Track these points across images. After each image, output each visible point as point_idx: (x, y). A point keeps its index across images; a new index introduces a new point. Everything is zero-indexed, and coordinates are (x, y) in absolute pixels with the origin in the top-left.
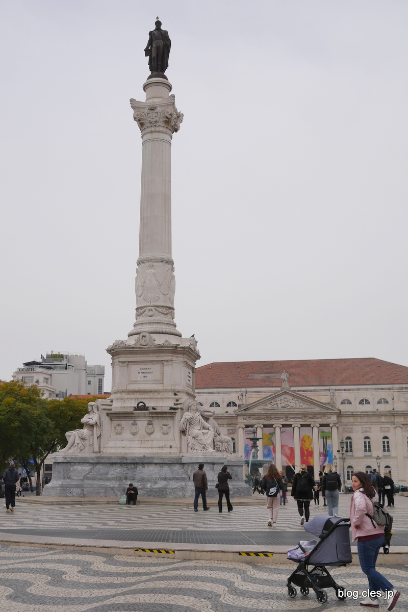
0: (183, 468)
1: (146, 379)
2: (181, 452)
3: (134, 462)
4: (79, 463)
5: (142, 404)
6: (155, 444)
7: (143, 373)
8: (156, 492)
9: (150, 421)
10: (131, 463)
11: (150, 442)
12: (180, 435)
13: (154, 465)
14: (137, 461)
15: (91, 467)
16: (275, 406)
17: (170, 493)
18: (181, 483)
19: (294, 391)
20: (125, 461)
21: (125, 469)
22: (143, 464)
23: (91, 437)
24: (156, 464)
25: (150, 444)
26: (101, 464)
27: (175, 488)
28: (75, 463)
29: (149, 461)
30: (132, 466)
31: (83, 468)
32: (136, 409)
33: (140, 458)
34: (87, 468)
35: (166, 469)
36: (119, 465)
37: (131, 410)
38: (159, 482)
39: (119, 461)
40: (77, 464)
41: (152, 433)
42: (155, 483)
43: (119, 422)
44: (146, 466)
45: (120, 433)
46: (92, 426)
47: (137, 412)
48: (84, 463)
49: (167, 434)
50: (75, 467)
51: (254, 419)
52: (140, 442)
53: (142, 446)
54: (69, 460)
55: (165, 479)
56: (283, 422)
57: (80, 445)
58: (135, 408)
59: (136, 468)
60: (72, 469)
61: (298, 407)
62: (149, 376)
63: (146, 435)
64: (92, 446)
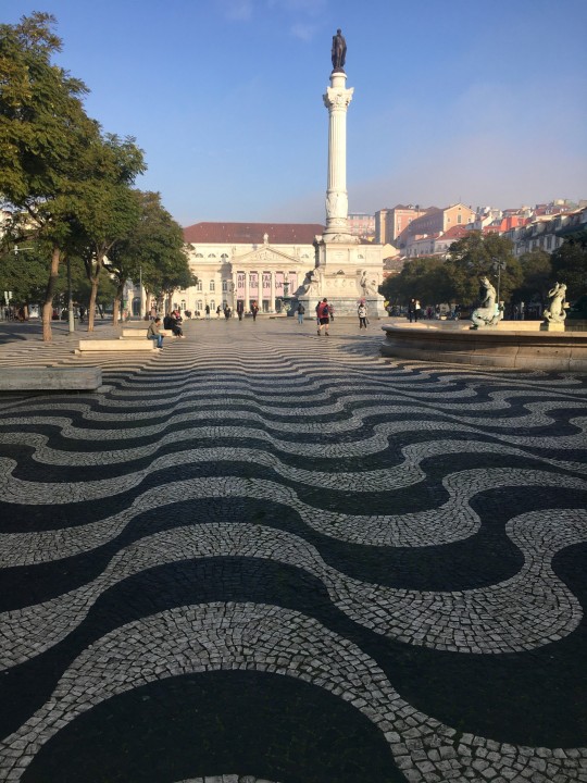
5: (341, 271)
9: (344, 280)
14: (342, 299)
16: (260, 258)
19: (273, 248)
41: (345, 285)
51: (243, 267)
56: (264, 269)
59: (341, 302)
61: (275, 259)
62: (342, 257)
63: (343, 287)
64: (317, 292)
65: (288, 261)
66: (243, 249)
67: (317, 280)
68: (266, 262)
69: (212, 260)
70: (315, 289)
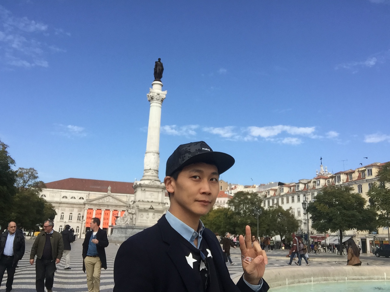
5: (152, 207)
9: (154, 213)
11: (154, 222)
16: (104, 201)
19: (113, 195)
37: (147, 209)
45: (142, 218)
51: (93, 206)
52: (150, 221)
53: (151, 223)
56: (106, 208)
61: (114, 202)
62: (153, 197)
63: (152, 219)
64: (133, 221)
65: (122, 204)
66: (94, 195)
67: (133, 213)
68: (109, 204)
69: (73, 201)
70: (131, 219)
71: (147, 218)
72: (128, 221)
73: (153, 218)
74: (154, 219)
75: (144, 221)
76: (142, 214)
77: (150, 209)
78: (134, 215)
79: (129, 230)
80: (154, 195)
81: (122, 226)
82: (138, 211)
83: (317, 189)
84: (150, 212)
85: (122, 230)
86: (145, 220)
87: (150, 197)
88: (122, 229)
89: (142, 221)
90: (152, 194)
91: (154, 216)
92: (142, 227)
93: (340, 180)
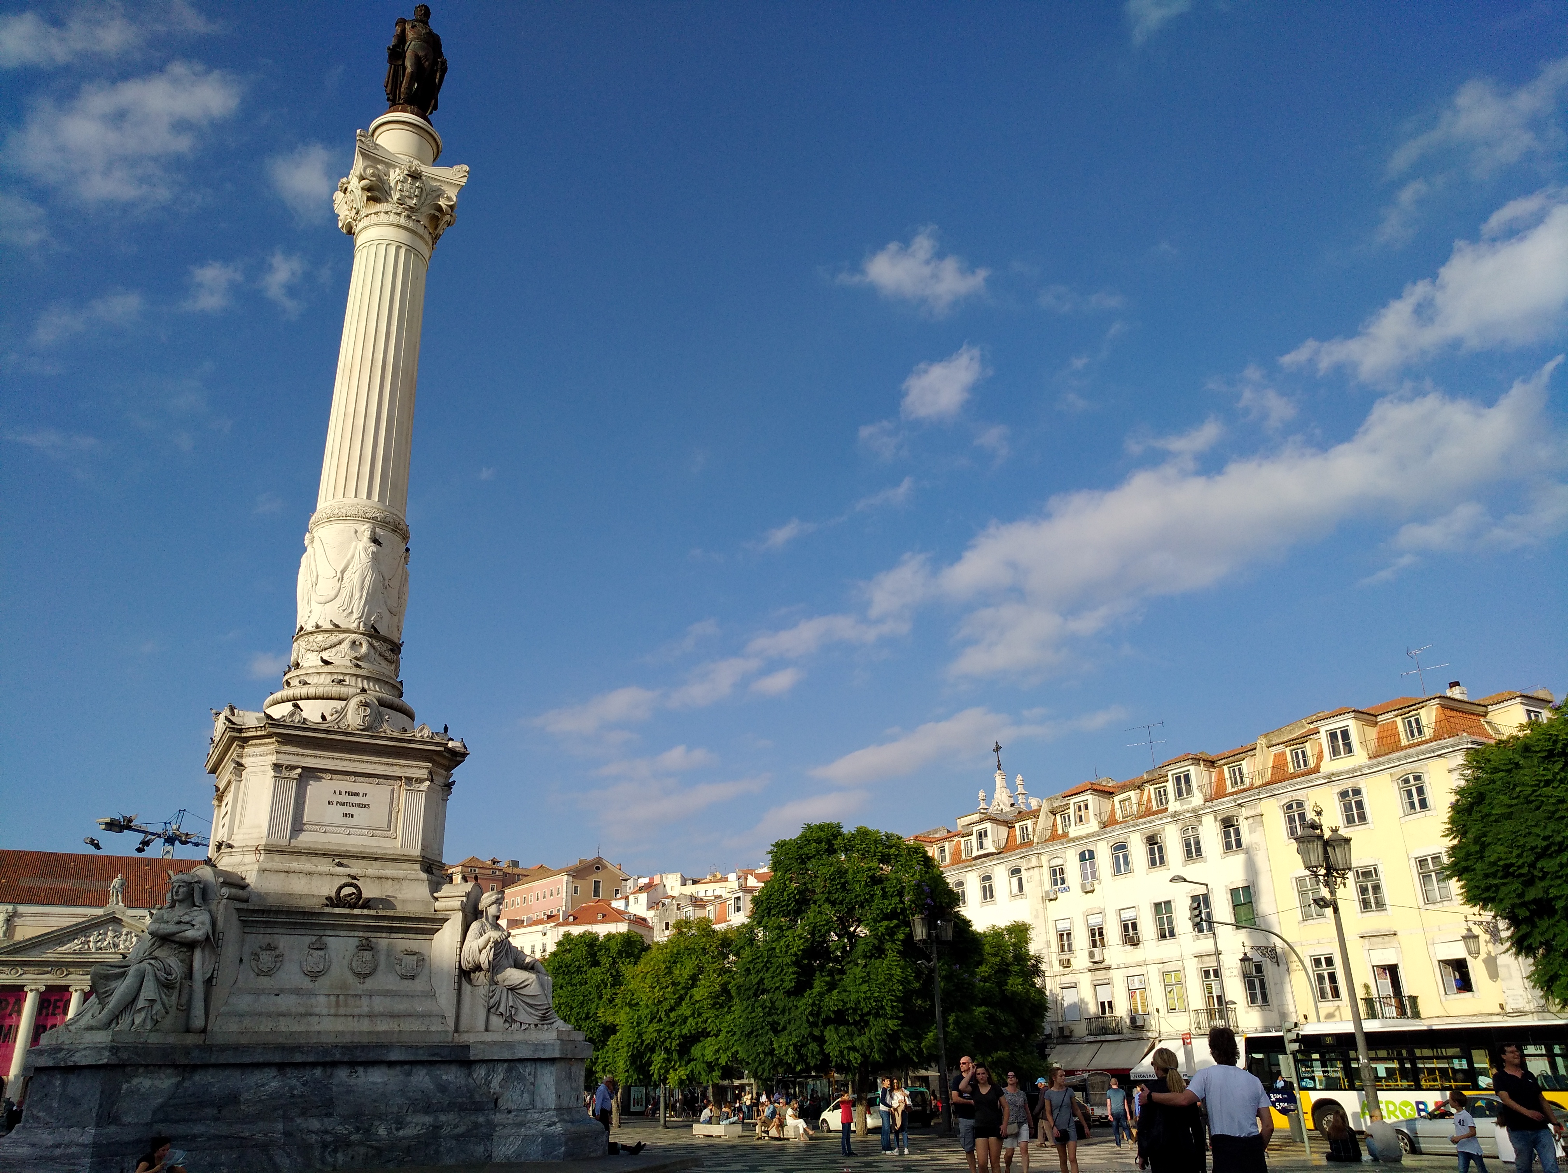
0: (470, 1075)
1: (348, 820)
2: (457, 1030)
3: (328, 1059)
4: (146, 1066)
5: (355, 891)
6: (379, 1004)
7: (342, 804)
8: (408, 1150)
9: (367, 939)
10: (314, 1065)
11: (365, 1001)
12: (460, 983)
13: (384, 1069)
14: (338, 1057)
15: (174, 1080)
16: (86, 947)
17: (450, 1150)
18: (473, 1118)
20: (299, 1058)
21: (294, 1082)
22: (353, 1064)
23: (187, 983)
24: (391, 1064)
25: (365, 1006)
26: (211, 1071)
27: (462, 1135)
28: (137, 1066)
29: (372, 1056)
30: (318, 1072)
31: (157, 1082)
32: (332, 902)
33: (347, 1048)
34: (165, 1082)
35: (421, 1079)
36: (273, 1072)
37: (314, 904)
38: (409, 1119)
39: (277, 1059)
40: (141, 1070)
41: (371, 974)
42: (400, 1125)
43: (267, 939)
44: (361, 1070)
45: (269, 973)
46: (191, 945)
47: (337, 910)
48: (160, 1066)
49: (413, 977)
50: (135, 1081)
51: (28, 972)
52: (333, 999)
53: (342, 1011)
54: (124, 1056)
55: (428, 1109)
57: (158, 1007)
58: (329, 898)
59: (331, 1076)
60: (125, 1087)
62: (361, 816)
63: (351, 979)
64: (187, 1009)
66: (37, 919)
67: (191, 934)
70: (166, 986)
71: (314, 976)
72: (141, 1003)
73: (358, 975)
74: (369, 980)
75: (287, 1002)
76: (270, 948)
77: (335, 901)
78: (198, 955)
79: (144, 1083)
80: (365, 806)
81: (71, 1052)
82: (235, 917)
83: (1074, 840)
84: (334, 927)
85: (76, 1086)
86: (297, 992)
87: (335, 814)
88: (73, 1078)
89: (267, 1003)
90: (357, 794)
91: (367, 955)
92: (266, 1047)
93: (1189, 791)
